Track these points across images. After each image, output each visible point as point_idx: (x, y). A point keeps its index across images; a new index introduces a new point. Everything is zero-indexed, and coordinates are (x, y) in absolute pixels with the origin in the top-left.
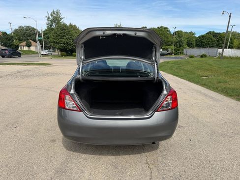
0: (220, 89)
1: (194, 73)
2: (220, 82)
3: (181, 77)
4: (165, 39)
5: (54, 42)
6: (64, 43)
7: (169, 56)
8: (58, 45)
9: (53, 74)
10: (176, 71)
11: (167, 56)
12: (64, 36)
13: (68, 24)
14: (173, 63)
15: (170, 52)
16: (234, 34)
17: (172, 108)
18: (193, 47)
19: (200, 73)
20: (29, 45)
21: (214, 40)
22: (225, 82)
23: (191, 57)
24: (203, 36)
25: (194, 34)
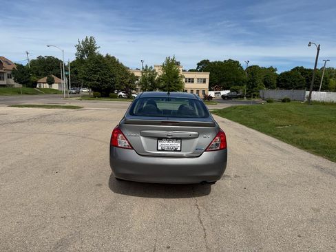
0: (295, 140)
1: (268, 122)
2: (297, 133)
3: (250, 126)
4: (235, 77)
5: (85, 78)
6: (98, 81)
7: (239, 100)
8: (90, 83)
9: (86, 119)
10: (245, 118)
11: (237, 100)
12: (98, 71)
13: (104, 56)
14: (241, 109)
15: (241, 94)
16: (330, 71)
17: (220, 149)
18: (273, 88)
19: (275, 121)
20: (51, 82)
21: (303, 79)
22: (304, 132)
23: (269, 101)
24: (287, 73)
25: (275, 70)
